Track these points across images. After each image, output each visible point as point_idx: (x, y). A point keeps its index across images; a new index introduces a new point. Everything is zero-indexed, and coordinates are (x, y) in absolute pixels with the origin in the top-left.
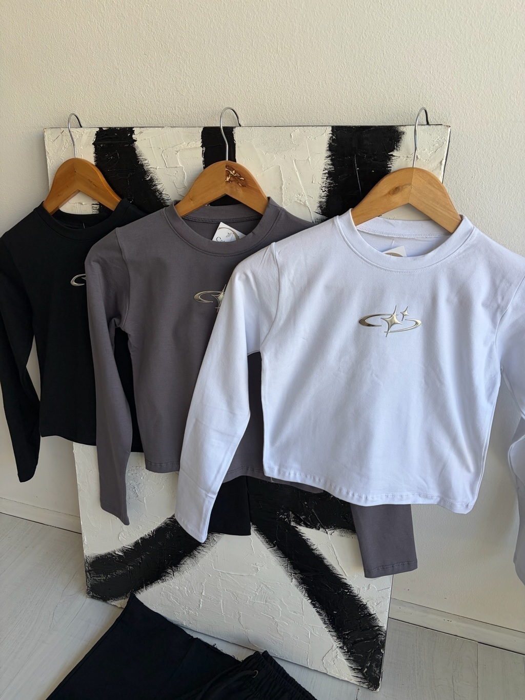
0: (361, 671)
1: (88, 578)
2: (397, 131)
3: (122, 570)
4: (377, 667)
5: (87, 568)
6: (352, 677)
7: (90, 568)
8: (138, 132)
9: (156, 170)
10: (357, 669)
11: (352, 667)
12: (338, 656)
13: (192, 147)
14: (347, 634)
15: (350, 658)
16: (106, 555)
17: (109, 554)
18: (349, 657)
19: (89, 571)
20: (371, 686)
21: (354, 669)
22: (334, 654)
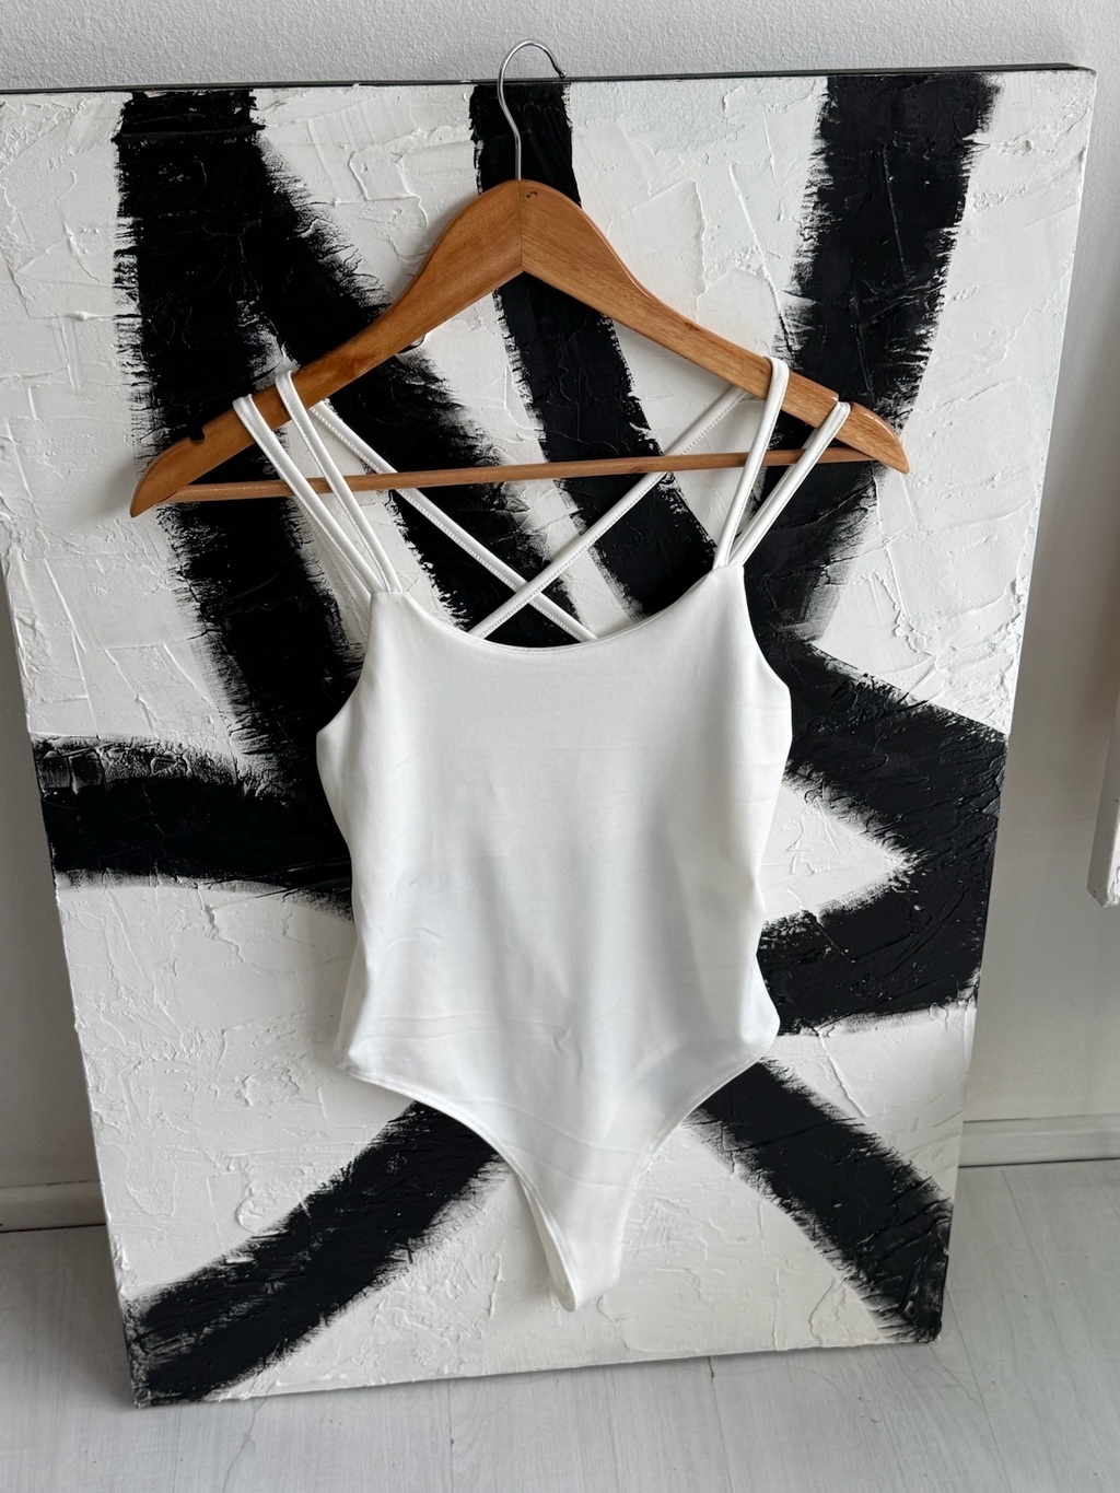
0: (898, 1312)
1: (136, 1358)
2: (983, 86)
3: (248, 1300)
4: (934, 1289)
5: (131, 1333)
6: (878, 1333)
7: (142, 1330)
8: (268, 103)
9: (332, 211)
10: (889, 1311)
11: (877, 1311)
12: (847, 1299)
13: (446, 141)
14: (867, 1245)
15: (873, 1293)
16: (194, 1279)
17: (205, 1271)
18: (872, 1290)
19: (139, 1339)
20: (923, 1336)
21: (883, 1314)
22: (837, 1297)
